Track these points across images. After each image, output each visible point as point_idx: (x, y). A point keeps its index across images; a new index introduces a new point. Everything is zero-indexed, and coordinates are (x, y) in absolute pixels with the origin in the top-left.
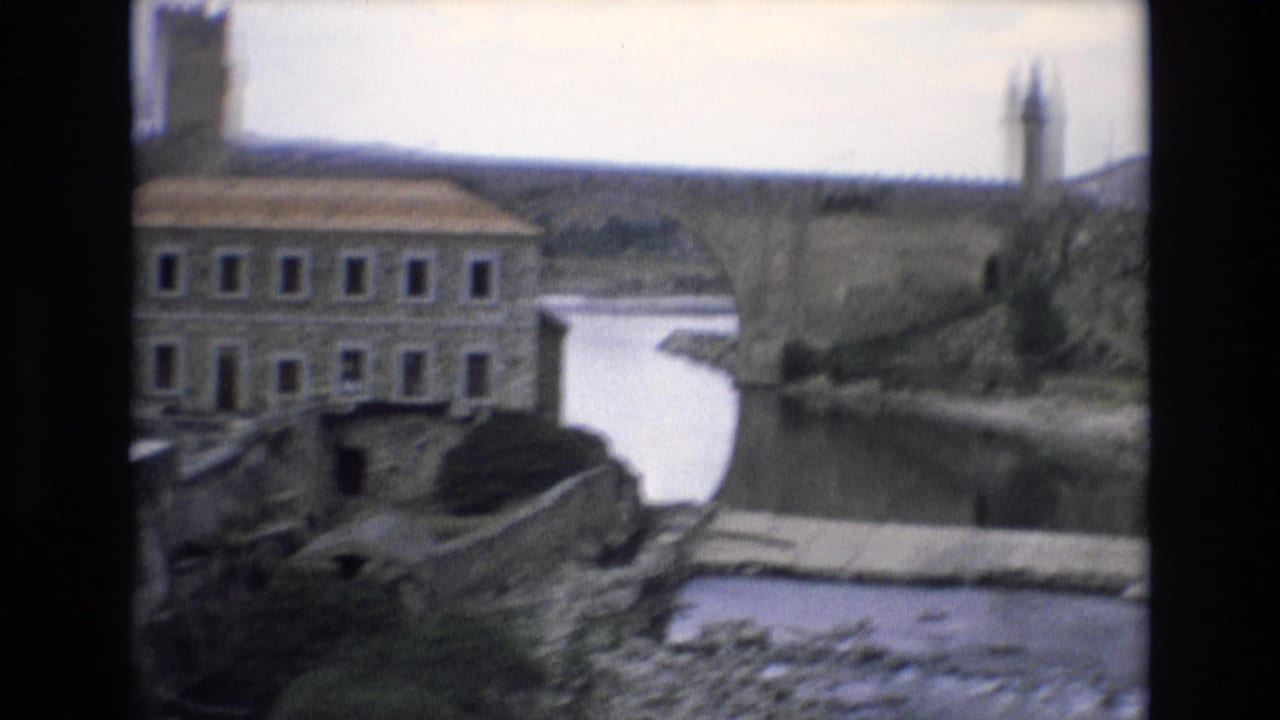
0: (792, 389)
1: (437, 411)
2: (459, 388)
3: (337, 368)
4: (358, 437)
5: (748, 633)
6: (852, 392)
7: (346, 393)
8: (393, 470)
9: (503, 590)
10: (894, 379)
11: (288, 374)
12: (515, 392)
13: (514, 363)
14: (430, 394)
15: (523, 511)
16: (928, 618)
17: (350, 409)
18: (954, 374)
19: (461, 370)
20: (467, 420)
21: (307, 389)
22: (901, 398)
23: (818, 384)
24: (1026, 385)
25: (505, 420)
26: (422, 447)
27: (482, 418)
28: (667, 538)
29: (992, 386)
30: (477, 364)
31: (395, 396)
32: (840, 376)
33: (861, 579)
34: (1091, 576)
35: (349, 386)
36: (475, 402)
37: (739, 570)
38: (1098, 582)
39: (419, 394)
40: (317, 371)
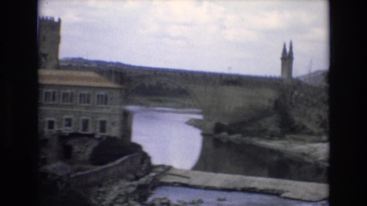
0: (217, 136)
1: (92, 136)
2: (98, 130)
3: (64, 123)
4: (70, 142)
5: (164, 201)
6: (233, 137)
7: (67, 130)
8: (79, 152)
9: (100, 186)
10: (246, 134)
11: (51, 124)
12: (114, 131)
13: (113, 124)
14: (90, 131)
15: (110, 165)
16: (219, 200)
17: (67, 135)
18: (262, 133)
19: (98, 125)
20: (100, 139)
21: (56, 128)
22: (247, 139)
23: (224, 134)
24: (281, 136)
25: (111, 139)
26: (87, 146)
27: (104, 138)
28: (153, 174)
29: (272, 137)
30: (103, 124)
31: (80, 131)
32: (231, 132)
33: (207, 188)
34: (273, 190)
35: (68, 128)
36: (102, 134)
37: (173, 184)
38: (275, 192)
39: (86, 131)
40: (60, 124)
